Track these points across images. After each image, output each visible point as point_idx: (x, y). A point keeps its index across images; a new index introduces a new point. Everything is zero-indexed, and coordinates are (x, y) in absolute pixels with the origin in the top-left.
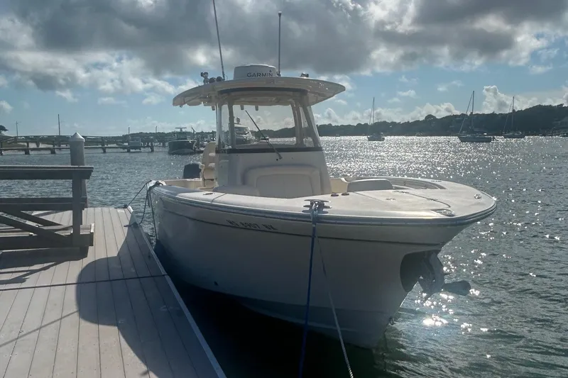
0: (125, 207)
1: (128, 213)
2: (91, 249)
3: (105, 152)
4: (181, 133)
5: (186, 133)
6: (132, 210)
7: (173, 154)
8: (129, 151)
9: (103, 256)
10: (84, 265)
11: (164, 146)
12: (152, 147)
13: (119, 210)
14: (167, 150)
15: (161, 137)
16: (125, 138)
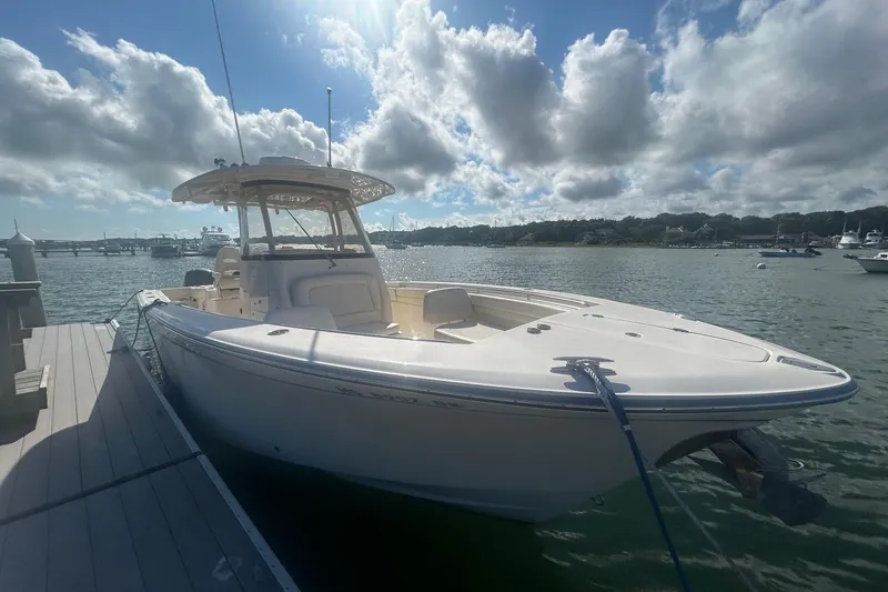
0: (108, 321)
1: (111, 330)
2: (43, 414)
3: (76, 255)
4: (164, 239)
5: (169, 239)
6: (118, 326)
7: (159, 257)
8: (106, 255)
9: (71, 423)
10: (26, 449)
11: (145, 250)
12: (133, 251)
13: (98, 327)
14: (150, 253)
15: (142, 243)
16: (101, 243)
